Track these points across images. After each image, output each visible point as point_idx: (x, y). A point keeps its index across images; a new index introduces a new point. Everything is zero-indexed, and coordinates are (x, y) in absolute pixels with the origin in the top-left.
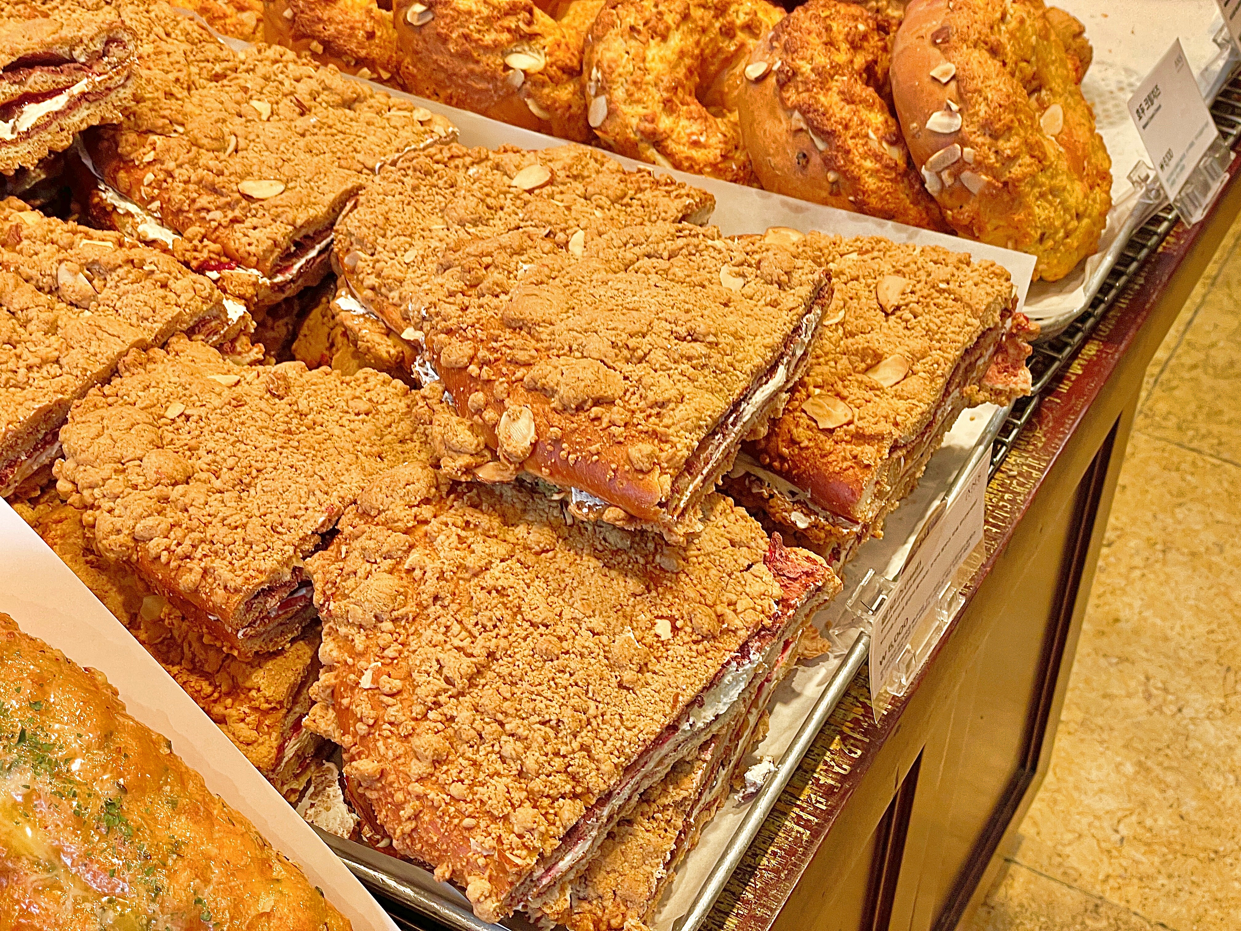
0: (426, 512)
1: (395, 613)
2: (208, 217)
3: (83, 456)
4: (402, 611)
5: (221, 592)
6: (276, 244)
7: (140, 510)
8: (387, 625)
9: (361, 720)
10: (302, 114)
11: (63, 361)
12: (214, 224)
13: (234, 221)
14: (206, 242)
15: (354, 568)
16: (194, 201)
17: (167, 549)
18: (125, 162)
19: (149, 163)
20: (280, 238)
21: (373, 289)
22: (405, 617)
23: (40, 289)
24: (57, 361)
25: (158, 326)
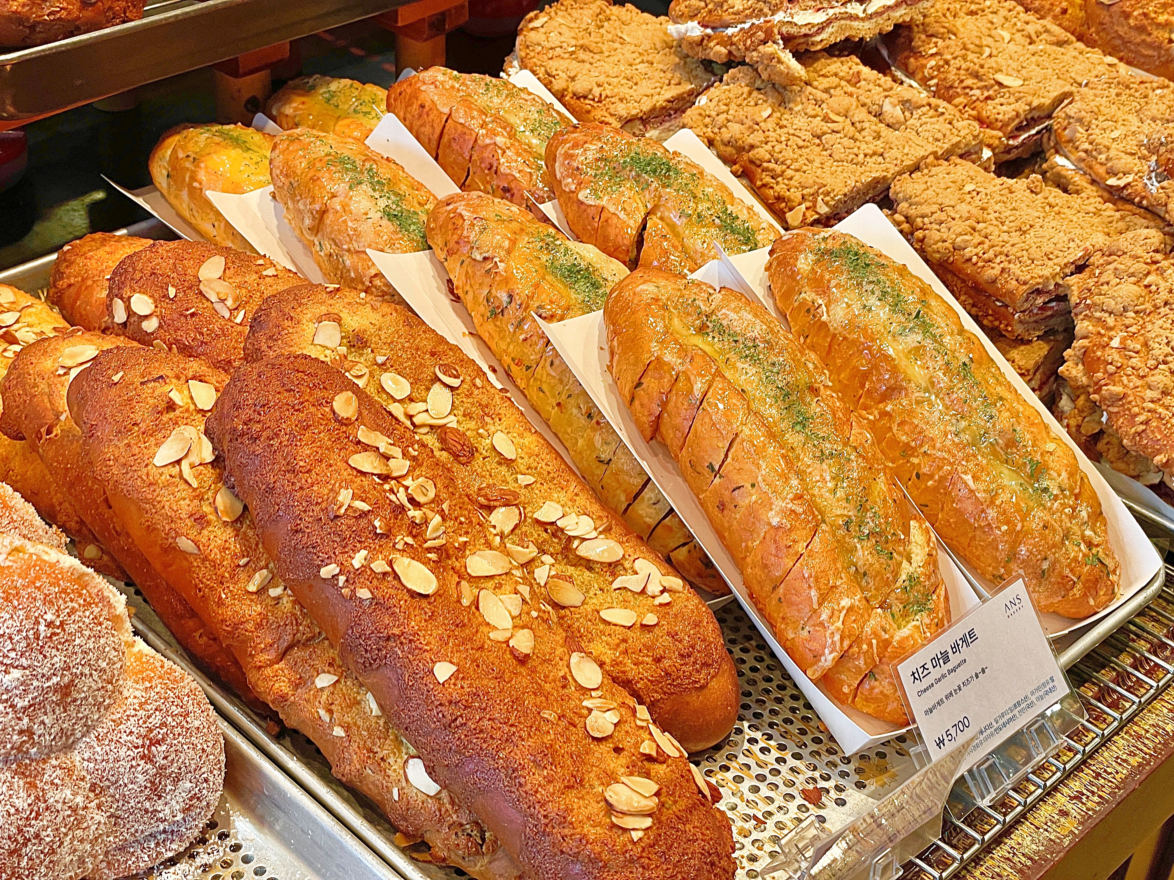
0: (1159, 257)
1: (1137, 308)
2: (971, 93)
3: (917, 199)
4: (1142, 307)
5: (1014, 282)
6: (1018, 115)
7: (960, 230)
8: (1132, 314)
9: (1111, 363)
10: (1030, 44)
11: (885, 155)
12: (974, 98)
13: (988, 98)
14: (967, 108)
15: (1107, 280)
16: (962, 81)
17: (976, 255)
18: (915, 53)
19: (932, 55)
20: (1021, 111)
21: (1086, 151)
22: (1144, 311)
23: (870, 113)
24: (882, 155)
25: (946, 146)
